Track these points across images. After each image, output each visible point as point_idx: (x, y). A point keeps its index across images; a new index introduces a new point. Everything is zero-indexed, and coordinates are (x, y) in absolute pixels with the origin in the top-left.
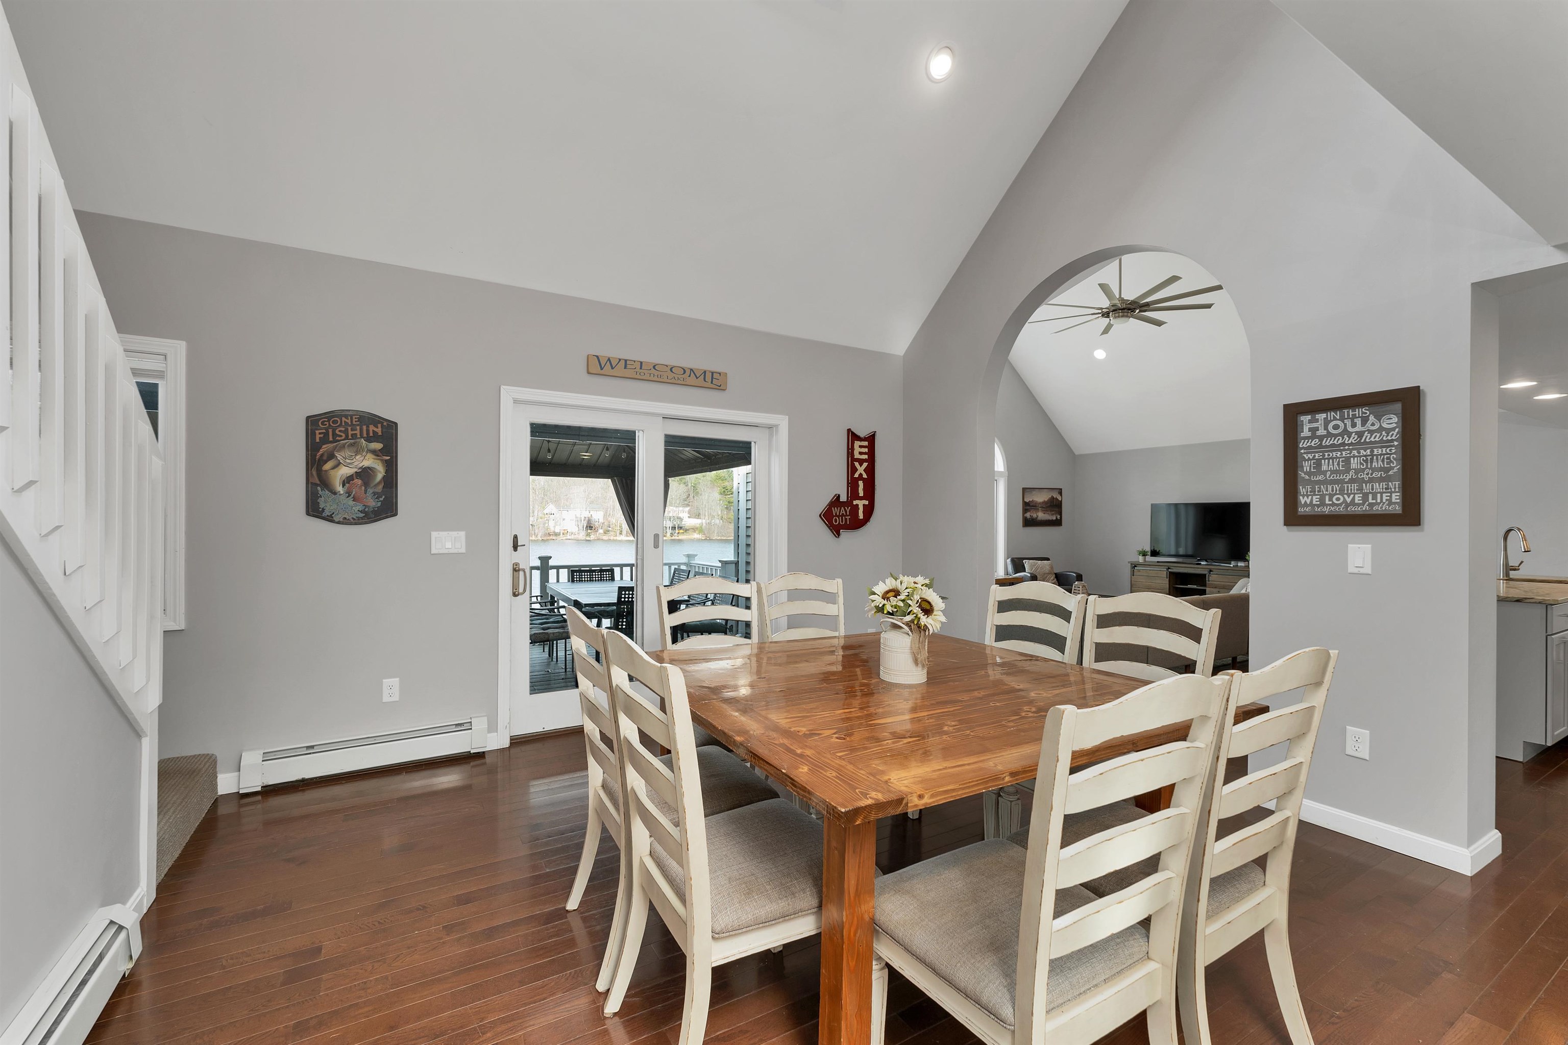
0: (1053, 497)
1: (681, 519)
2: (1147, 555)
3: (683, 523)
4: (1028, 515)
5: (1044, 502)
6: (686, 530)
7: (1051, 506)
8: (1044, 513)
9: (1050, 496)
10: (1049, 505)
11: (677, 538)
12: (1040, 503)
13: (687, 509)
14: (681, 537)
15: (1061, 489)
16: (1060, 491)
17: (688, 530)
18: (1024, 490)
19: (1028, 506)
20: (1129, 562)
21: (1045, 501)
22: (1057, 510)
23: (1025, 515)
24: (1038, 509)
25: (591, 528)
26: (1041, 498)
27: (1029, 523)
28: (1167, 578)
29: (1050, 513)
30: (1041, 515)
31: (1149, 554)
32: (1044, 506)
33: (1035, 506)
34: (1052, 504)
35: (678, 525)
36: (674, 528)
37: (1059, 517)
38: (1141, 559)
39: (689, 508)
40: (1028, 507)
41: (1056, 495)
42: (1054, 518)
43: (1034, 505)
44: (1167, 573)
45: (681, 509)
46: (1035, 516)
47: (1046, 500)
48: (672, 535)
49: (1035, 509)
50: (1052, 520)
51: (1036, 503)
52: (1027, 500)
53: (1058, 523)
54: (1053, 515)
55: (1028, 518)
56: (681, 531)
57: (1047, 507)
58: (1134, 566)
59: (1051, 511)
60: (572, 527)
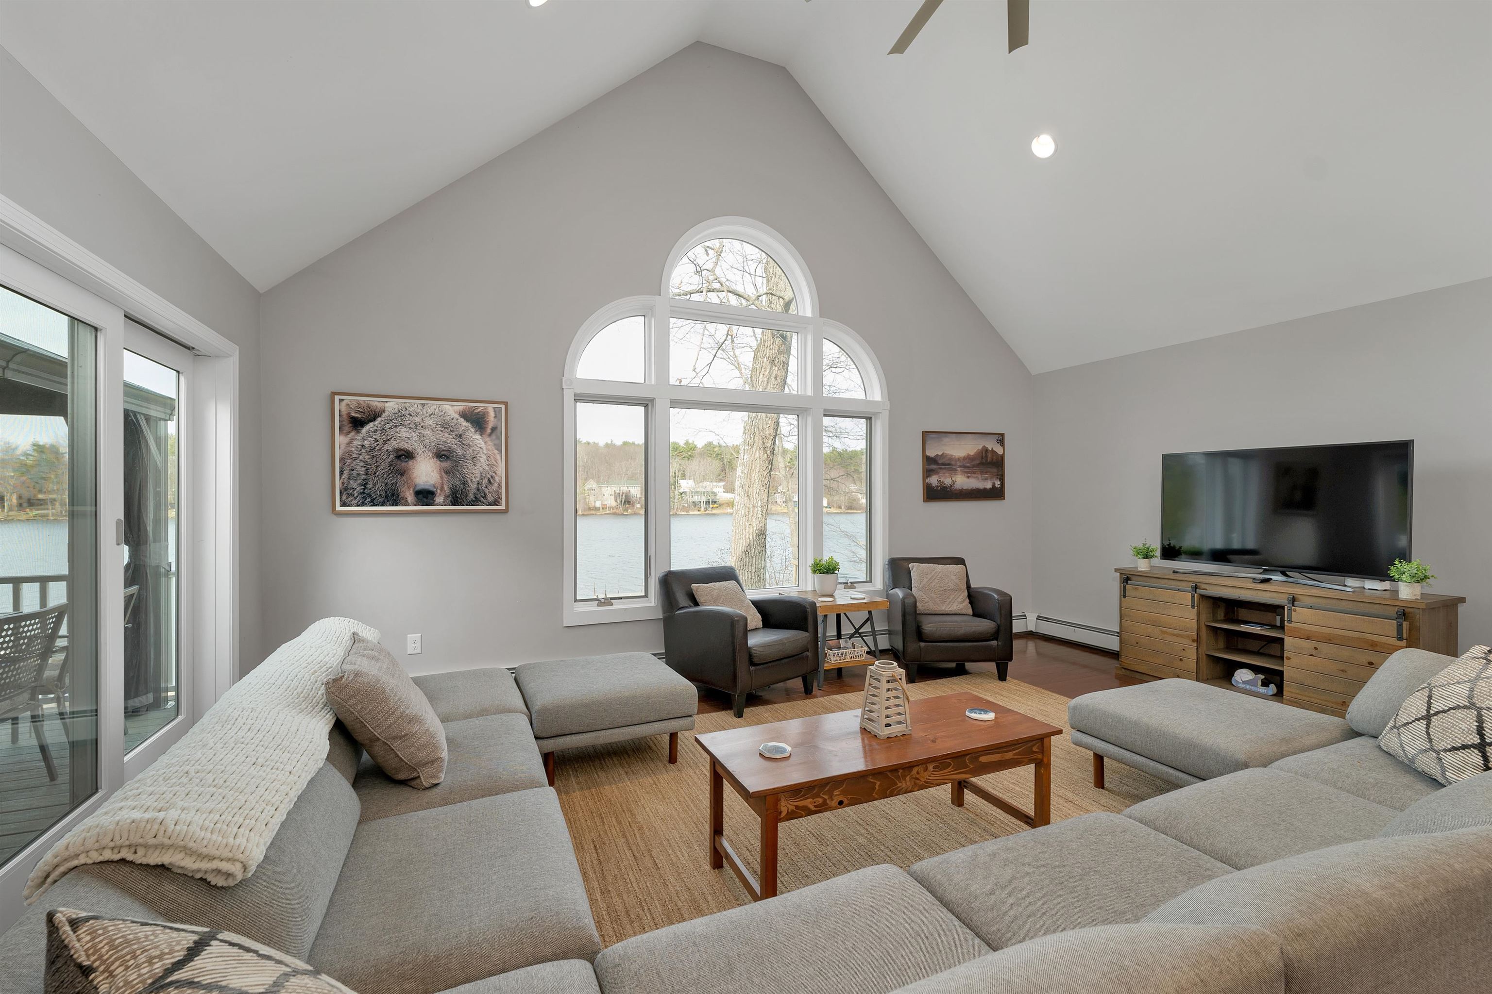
0: (986, 450)
1: (715, 494)
2: (1152, 557)
3: (718, 498)
4: (934, 480)
5: (968, 458)
6: (720, 505)
7: (982, 464)
8: (968, 477)
9: (980, 447)
10: (978, 462)
11: (711, 512)
12: (959, 459)
13: (722, 484)
14: (714, 511)
15: (1003, 435)
16: (1001, 439)
17: (722, 505)
18: (925, 434)
19: (931, 464)
20: (1116, 570)
21: (969, 455)
22: (995, 470)
23: (927, 481)
24: (956, 470)
25: (629, 503)
26: (960, 450)
27: (933, 494)
28: (1193, 607)
29: (980, 476)
30: (961, 481)
31: (1158, 553)
32: (968, 465)
33: (949, 464)
34: (984, 461)
35: (712, 500)
36: (708, 503)
37: (998, 483)
38: (1143, 565)
39: (724, 483)
40: (934, 467)
41: (992, 445)
42: (989, 485)
43: (948, 462)
44: (1193, 597)
45: (715, 484)
46: (948, 481)
47: (972, 454)
48: (706, 509)
49: (949, 469)
50: (985, 489)
51: (951, 459)
52: (931, 453)
53: (997, 494)
54: (986, 479)
55: (934, 485)
56: (715, 506)
57: (974, 466)
58: (1126, 578)
59: (982, 473)
60: (611, 502)
